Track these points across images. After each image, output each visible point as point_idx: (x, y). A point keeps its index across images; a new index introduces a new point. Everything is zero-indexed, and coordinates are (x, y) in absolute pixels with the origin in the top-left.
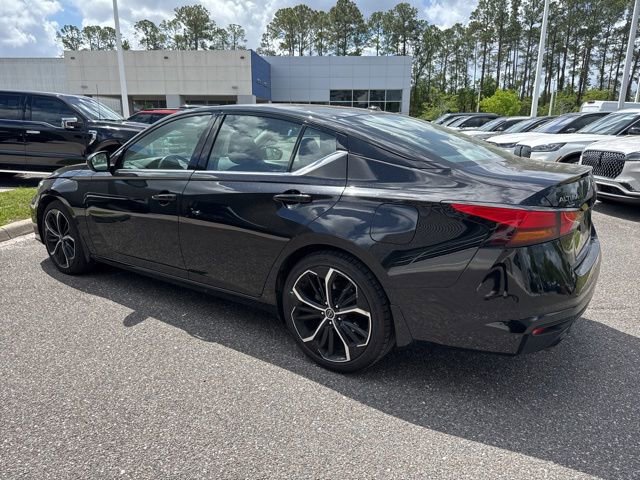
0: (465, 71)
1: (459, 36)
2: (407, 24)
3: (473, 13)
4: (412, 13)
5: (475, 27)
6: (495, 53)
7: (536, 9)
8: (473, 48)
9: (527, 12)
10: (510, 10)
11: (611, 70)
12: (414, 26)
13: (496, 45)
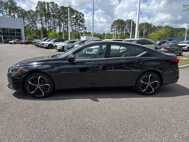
0: (36, 24)
1: (32, 14)
2: (13, 7)
3: (36, 7)
4: (15, 4)
5: (37, 11)
6: (44, 20)
7: (54, 9)
8: (37, 18)
9: (52, 10)
10: (47, 8)
11: (74, 27)
12: (16, 8)
13: (44, 17)
